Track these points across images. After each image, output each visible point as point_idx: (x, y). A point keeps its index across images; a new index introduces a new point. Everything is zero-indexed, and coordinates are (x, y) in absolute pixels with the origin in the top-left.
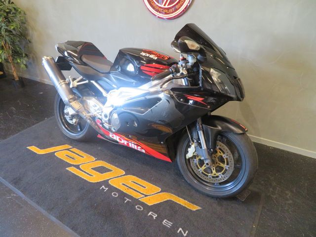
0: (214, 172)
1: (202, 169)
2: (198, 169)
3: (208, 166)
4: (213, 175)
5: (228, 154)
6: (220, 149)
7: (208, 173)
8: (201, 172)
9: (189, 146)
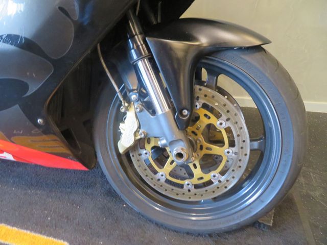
0: (197, 172)
1: (164, 172)
2: (155, 172)
3: (181, 161)
4: (195, 181)
5: (229, 115)
6: (205, 106)
7: (183, 179)
8: (163, 179)
9: (120, 118)
